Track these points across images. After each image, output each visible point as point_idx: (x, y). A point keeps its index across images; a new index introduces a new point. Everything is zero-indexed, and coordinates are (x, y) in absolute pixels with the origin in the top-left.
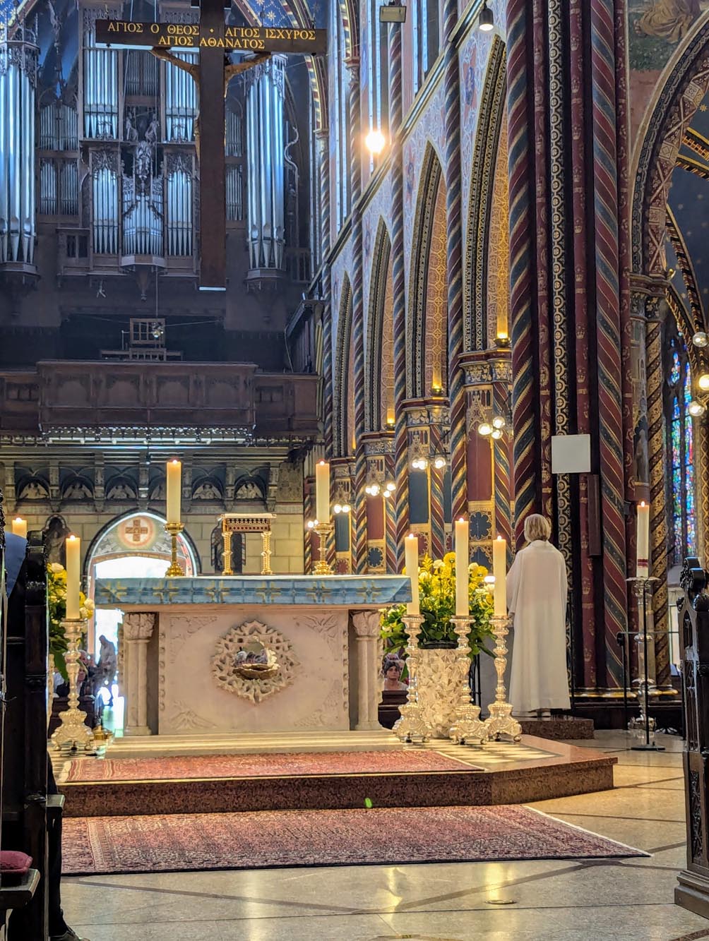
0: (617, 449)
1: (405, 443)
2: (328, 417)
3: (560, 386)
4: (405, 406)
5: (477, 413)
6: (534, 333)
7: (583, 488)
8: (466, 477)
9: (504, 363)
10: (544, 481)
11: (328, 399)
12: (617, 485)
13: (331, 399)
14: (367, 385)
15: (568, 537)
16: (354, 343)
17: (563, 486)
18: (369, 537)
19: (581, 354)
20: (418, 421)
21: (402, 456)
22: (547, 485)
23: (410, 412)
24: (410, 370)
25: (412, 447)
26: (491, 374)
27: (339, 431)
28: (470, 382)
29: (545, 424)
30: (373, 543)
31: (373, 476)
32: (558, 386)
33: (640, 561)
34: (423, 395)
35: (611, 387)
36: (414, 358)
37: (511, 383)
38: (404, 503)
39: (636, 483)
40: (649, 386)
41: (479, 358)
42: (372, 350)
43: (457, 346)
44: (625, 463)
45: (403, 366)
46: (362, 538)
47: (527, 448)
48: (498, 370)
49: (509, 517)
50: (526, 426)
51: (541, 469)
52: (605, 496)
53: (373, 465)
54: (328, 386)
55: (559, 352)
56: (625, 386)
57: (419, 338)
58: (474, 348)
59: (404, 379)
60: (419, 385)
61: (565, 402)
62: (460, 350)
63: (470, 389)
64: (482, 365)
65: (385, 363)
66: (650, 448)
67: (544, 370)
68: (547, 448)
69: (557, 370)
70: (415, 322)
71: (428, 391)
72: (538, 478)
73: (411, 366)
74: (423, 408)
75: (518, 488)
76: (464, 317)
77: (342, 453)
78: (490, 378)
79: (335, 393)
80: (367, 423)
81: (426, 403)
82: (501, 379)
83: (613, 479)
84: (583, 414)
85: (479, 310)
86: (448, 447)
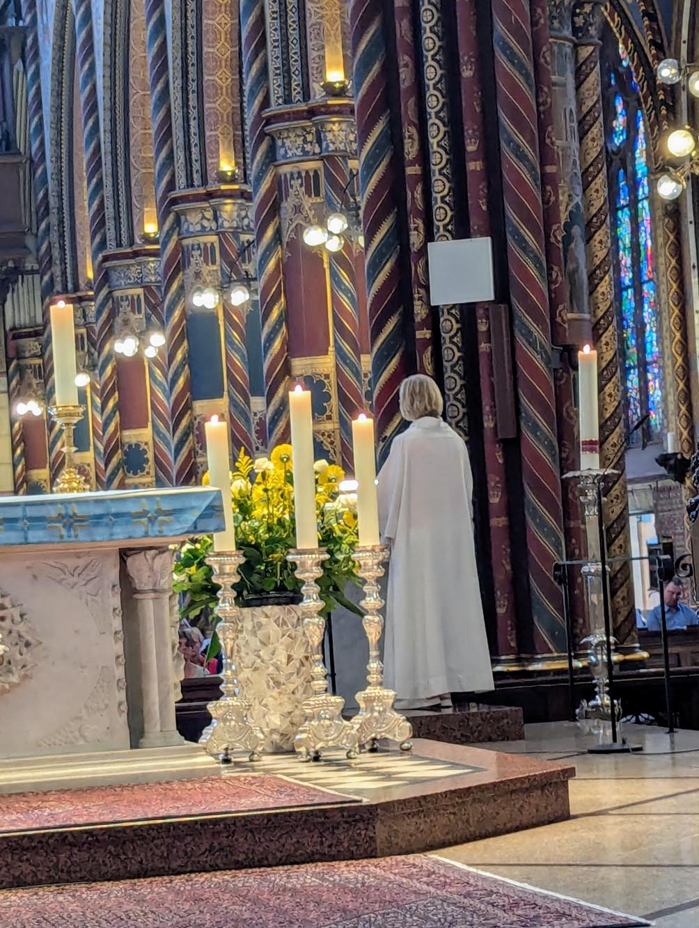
0: (536, 260)
1: (178, 264)
2: (43, 226)
3: (439, 159)
4: (174, 201)
5: (298, 209)
6: (390, 69)
7: (482, 328)
8: (285, 317)
9: (340, 122)
10: (418, 319)
11: (41, 195)
12: (538, 319)
13: (46, 195)
14: (106, 169)
15: (462, 410)
16: (81, 98)
17: (449, 325)
18: (124, 426)
19: (471, 104)
20: (198, 228)
21: (175, 286)
22: (424, 324)
23: (184, 212)
24: (181, 141)
25: (190, 271)
26: (319, 141)
27: (62, 248)
28: (285, 157)
29: (416, 223)
30: (131, 436)
31: (126, 322)
32: (435, 159)
33: (585, 443)
34: (204, 182)
35: (522, 157)
36: (186, 119)
37: (355, 155)
38: (182, 366)
39: (570, 316)
40: (583, 153)
41: (297, 116)
42: (113, 109)
43: (260, 98)
44: (550, 282)
45: (169, 133)
46: (111, 428)
47: (388, 266)
48: (330, 136)
49: (360, 381)
50: (385, 228)
51: (412, 299)
52: (521, 341)
53: (125, 304)
54: (39, 171)
55: (434, 101)
56: (546, 155)
57: (193, 86)
58: (288, 100)
59: (170, 157)
60: (196, 166)
61: (448, 185)
62: (266, 103)
63: (286, 169)
64: (304, 128)
65: (136, 130)
66: (590, 256)
67: (410, 131)
68: (421, 263)
69: (432, 131)
70: (185, 59)
71: (212, 175)
72: (408, 316)
73: (181, 135)
74: (205, 205)
75: (377, 330)
76: (270, 47)
77: (70, 286)
78: (317, 150)
79: (51, 185)
80: (111, 234)
81: (210, 195)
82: (336, 150)
83: (532, 310)
84: (479, 203)
85: (293, 34)
86: (251, 268)
